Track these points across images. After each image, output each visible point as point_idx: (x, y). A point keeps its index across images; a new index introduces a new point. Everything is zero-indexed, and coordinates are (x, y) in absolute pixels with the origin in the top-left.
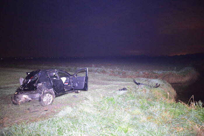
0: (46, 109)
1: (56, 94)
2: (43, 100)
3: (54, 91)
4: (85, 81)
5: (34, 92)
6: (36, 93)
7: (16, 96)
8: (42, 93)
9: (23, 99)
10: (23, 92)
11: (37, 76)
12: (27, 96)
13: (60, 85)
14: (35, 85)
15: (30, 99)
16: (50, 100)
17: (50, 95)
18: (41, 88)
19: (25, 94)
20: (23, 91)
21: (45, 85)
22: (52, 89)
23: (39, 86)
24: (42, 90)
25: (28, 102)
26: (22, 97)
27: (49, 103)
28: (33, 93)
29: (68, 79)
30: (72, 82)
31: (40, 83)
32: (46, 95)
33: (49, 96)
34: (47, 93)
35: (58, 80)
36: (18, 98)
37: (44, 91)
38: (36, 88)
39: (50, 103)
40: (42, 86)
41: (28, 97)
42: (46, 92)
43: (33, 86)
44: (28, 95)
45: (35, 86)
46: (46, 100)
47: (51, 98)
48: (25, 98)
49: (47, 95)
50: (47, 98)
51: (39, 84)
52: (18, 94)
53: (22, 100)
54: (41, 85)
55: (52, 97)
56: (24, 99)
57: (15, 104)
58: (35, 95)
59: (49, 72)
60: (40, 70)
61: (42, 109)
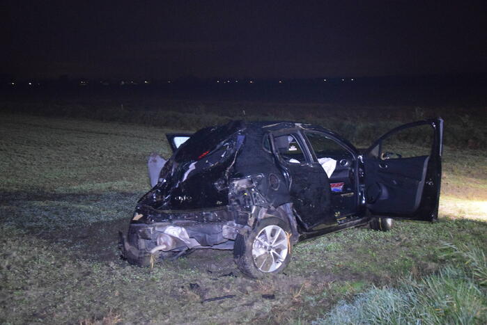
0: (269, 292)
1: (301, 227)
2: (254, 252)
3: (294, 214)
4: (427, 179)
5: (214, 215)
6: (222, 220)
7: (139, 228)
8: (251, 221)
9: (165, 244)
10: (167, 212)
11: (226, 149)
12: (183, 229)
13: (318, 189)
14: (218, 186)
15: (195, 244)
16: (279, 250)
17: (281, 229)
18: (244, 200)
19: (174, 222)
20: (167, 208)
21: (261, 187)
22: (289, 205)
23: (236, 192)
24: (250, 210)
25: (183, 255)
26: (161, 234)
27: (275, 266)
28: (208, 221)
29: (343, 164)
30: (362, 181)
31: (241, 176)
32: (264, 233)
33: (277, 236)
34: (267, 222)
35: (307, 170)
36: (145, 237)
37: (257, 211)
38: (224, 197)
39: (280, 264)
40: (249, 189)
41: (187, 236)
42: (265, 218)
43: (214, 188)
44: (185, 226)
45: (219, 188)
46: (262, 252)
47: (281, 242)
48: (176, 240)
49: (268, 229)
50: (268, 245)
51: (236, 183)
52: (143, 220)
53: (163, 247)
54: (244, 186)
55: (286, 242)
56: (170, 244)
57: (135, 262)
58: (216, 228)
59: (276, 133)
60: (238, 124)
61: (249, 288)
